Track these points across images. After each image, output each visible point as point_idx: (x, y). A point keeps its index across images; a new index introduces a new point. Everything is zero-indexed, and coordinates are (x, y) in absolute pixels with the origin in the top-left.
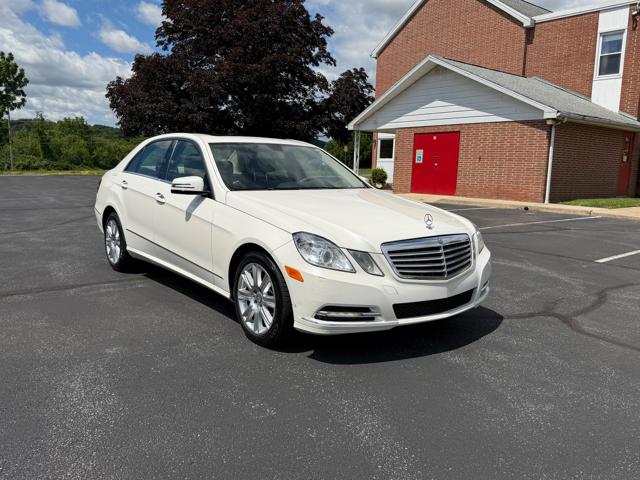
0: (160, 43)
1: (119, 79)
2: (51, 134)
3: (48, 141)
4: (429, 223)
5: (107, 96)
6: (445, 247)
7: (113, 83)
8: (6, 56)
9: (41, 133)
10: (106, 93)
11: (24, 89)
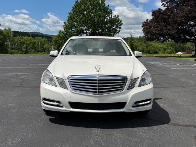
0: (163, 4)
1: (147, 20)
2: (134, 42)
3: (133, 44)
4: (98, 69)
5: (142, 27)
6: (99, 80)
7: (145, 22)
8: (117, 16)
9: (131, 42)
10: (142, 26)
11: (121, 26)
